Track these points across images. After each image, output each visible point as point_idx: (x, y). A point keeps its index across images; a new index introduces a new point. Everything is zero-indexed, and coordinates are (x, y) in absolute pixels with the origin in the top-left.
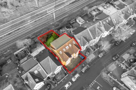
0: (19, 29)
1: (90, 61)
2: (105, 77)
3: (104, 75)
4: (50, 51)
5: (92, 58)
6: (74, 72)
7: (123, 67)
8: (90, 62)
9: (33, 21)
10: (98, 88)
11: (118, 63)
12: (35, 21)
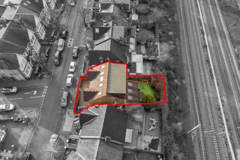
0: (212, 76)
1: (67, 115)
2: (32, 111)
3: (34, 113)
4: (119, 61)
5: (66, 123)
6: (77, 83)
7: (7, 151)
8: (65, 114)
9: (223, 105)
10: (35, 92)
11: (17, 155)
12: (220, 110)
